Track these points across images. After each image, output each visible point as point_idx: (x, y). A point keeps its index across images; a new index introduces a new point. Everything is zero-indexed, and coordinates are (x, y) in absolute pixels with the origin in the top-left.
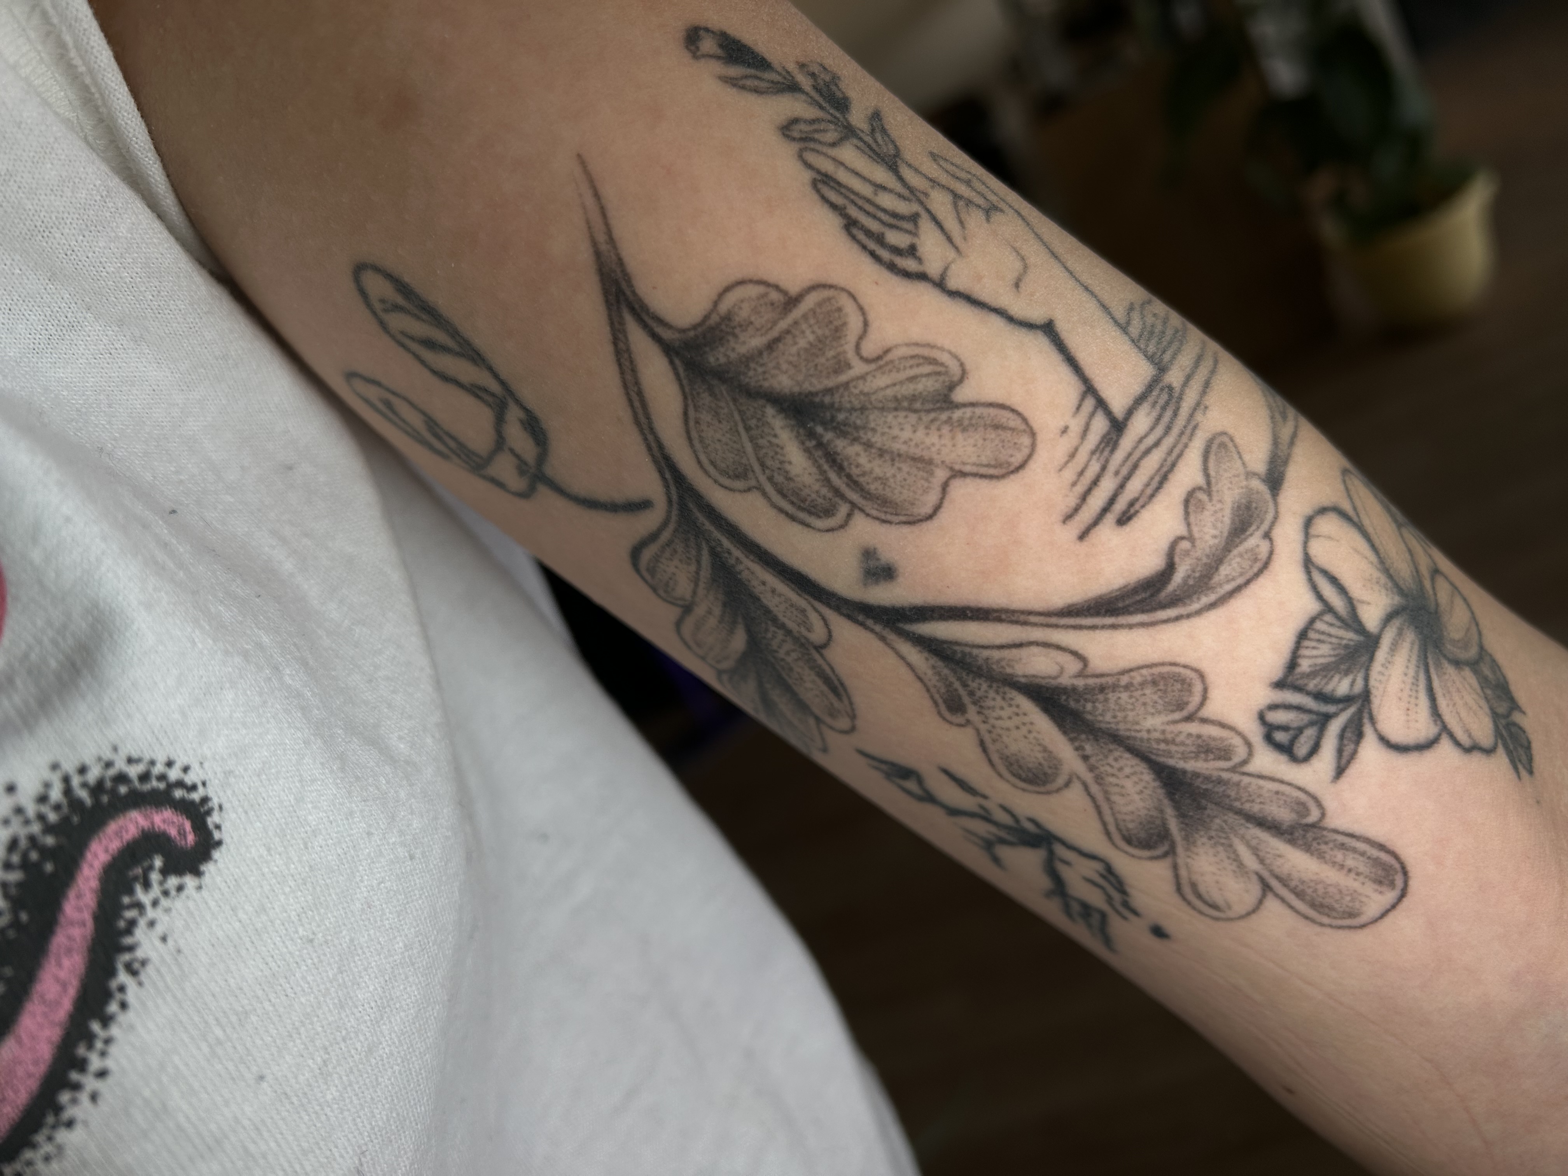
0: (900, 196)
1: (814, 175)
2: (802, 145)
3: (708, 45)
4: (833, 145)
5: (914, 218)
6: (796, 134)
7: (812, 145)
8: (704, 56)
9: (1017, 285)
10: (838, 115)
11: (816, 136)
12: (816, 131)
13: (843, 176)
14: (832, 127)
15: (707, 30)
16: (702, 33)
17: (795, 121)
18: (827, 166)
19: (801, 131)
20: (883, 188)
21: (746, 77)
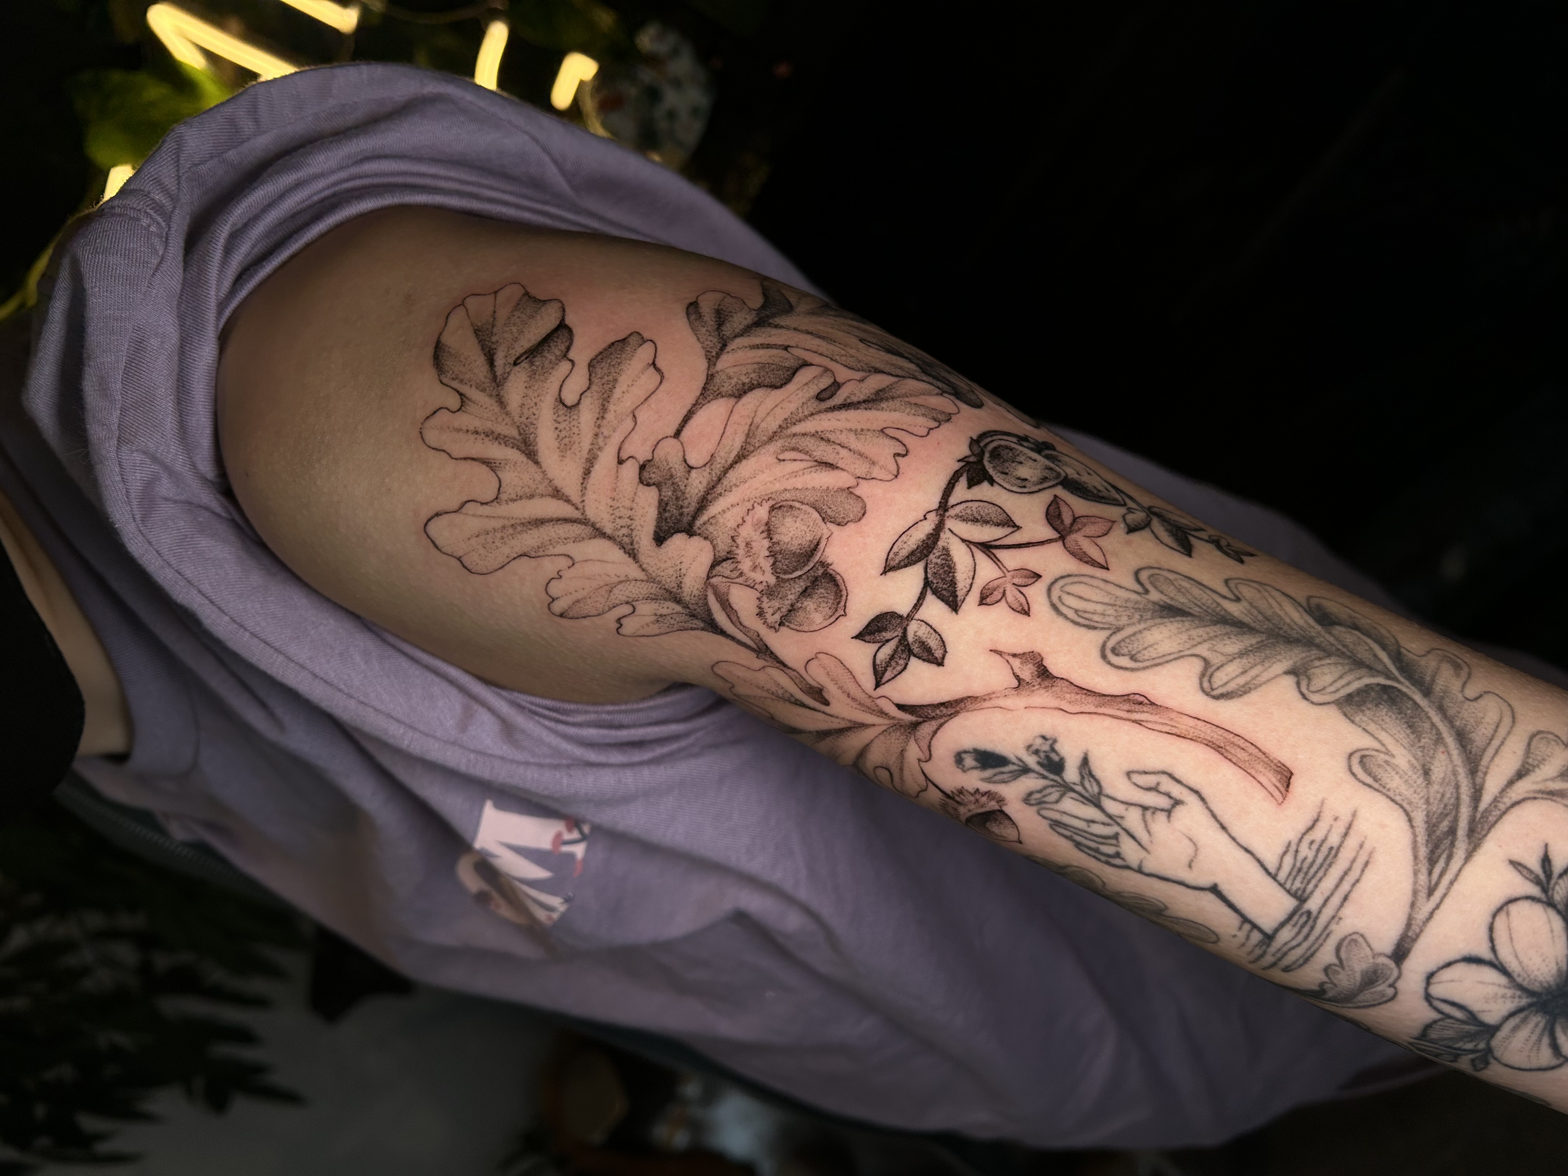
0: (1103, 824)
1: (1049, 822)
2: (1039, 806)
3: (969, 761)
4: (1057, 802)
5: (1116, 836)
6: (1033, 802)
7: (1044, 805)
8: (969, 769)
9: (1190, 866)
10: (1056, 778)
11: (1046, 799)
12: (1045, 796)
13: (1066, 819)
14: (1054, 789)
15: (965, 752)
16: (964, 756)
17: (1030, 794)
18: (1056, 816)
19: (1036, 799)
20: (1093, 822)
21: (995, 775)
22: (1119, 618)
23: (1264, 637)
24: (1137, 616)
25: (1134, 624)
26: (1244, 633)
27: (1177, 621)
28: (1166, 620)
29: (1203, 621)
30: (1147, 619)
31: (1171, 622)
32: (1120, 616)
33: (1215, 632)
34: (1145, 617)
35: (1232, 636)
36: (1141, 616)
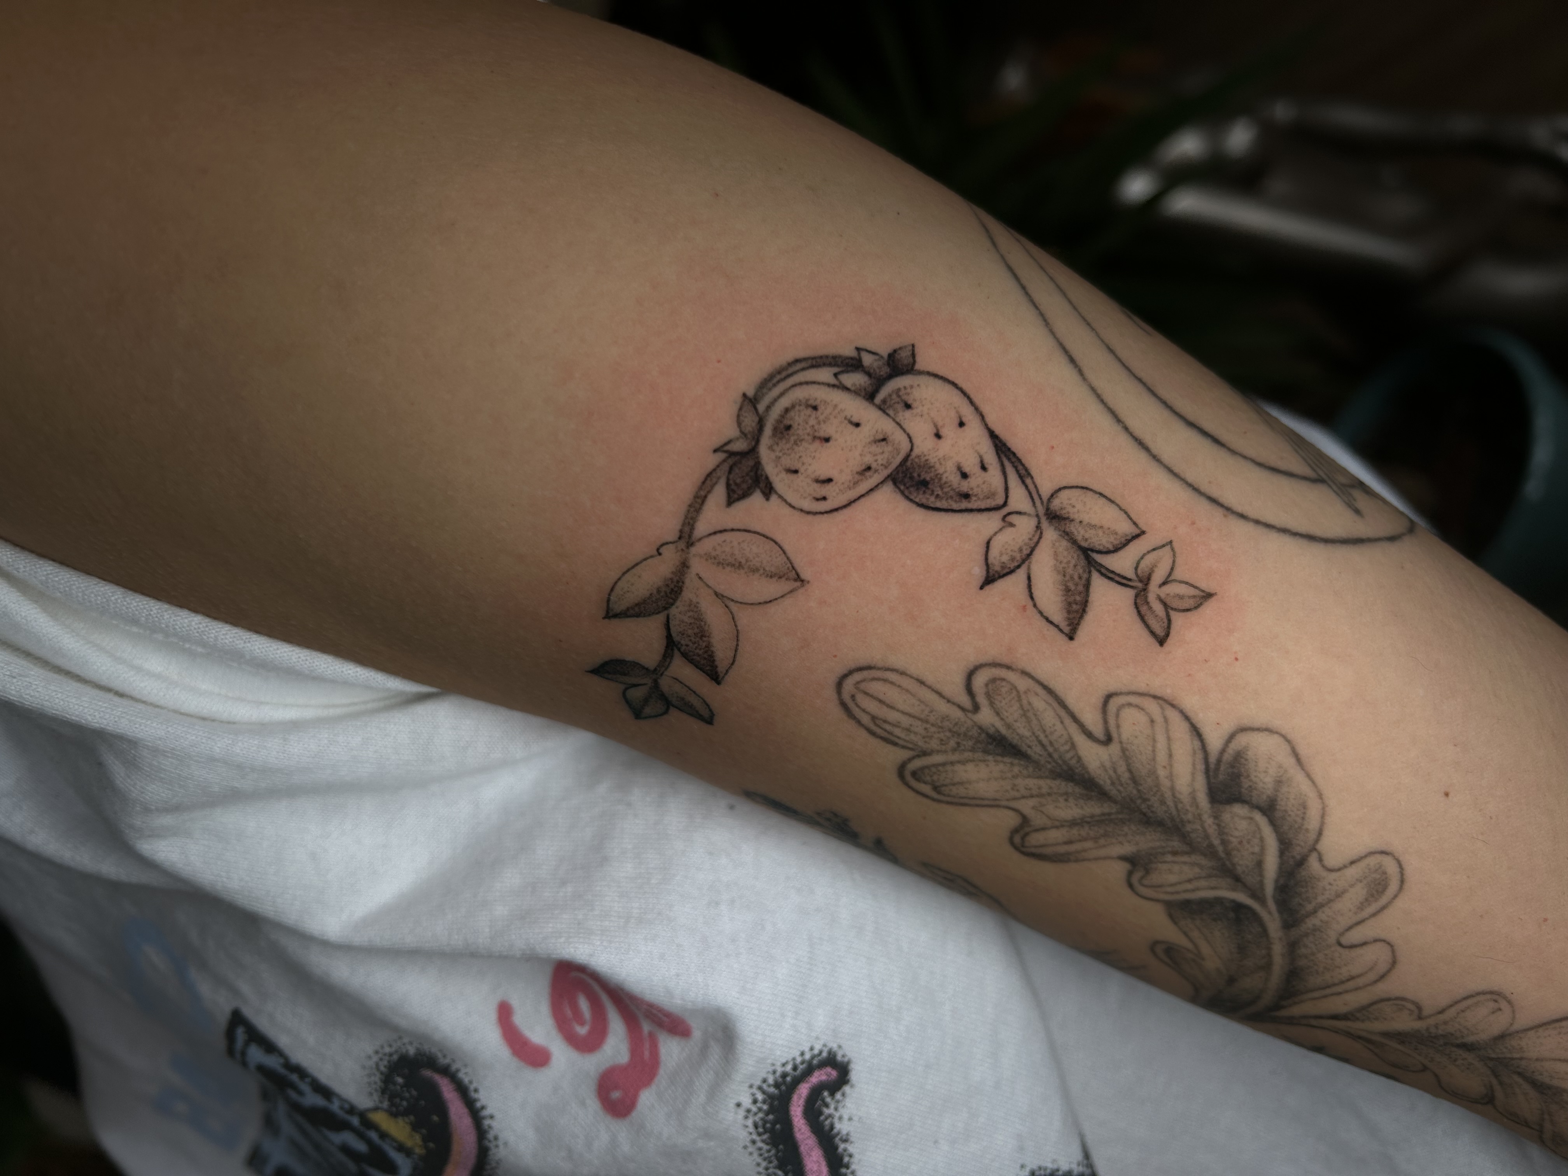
22: (927, 739)
23: (1114, 809)
24: (952, 743)
25: (945, 752)
26: (1090, 798)
27: (1004, 763)
28: (990, 758)
29: (1040, 770)
30: (964, 750)
31: (996, 761)
32: (931, 737)
33: (1051, 788)
34: (963, 747)
35: (1071, 800)
36: (958, 744)
